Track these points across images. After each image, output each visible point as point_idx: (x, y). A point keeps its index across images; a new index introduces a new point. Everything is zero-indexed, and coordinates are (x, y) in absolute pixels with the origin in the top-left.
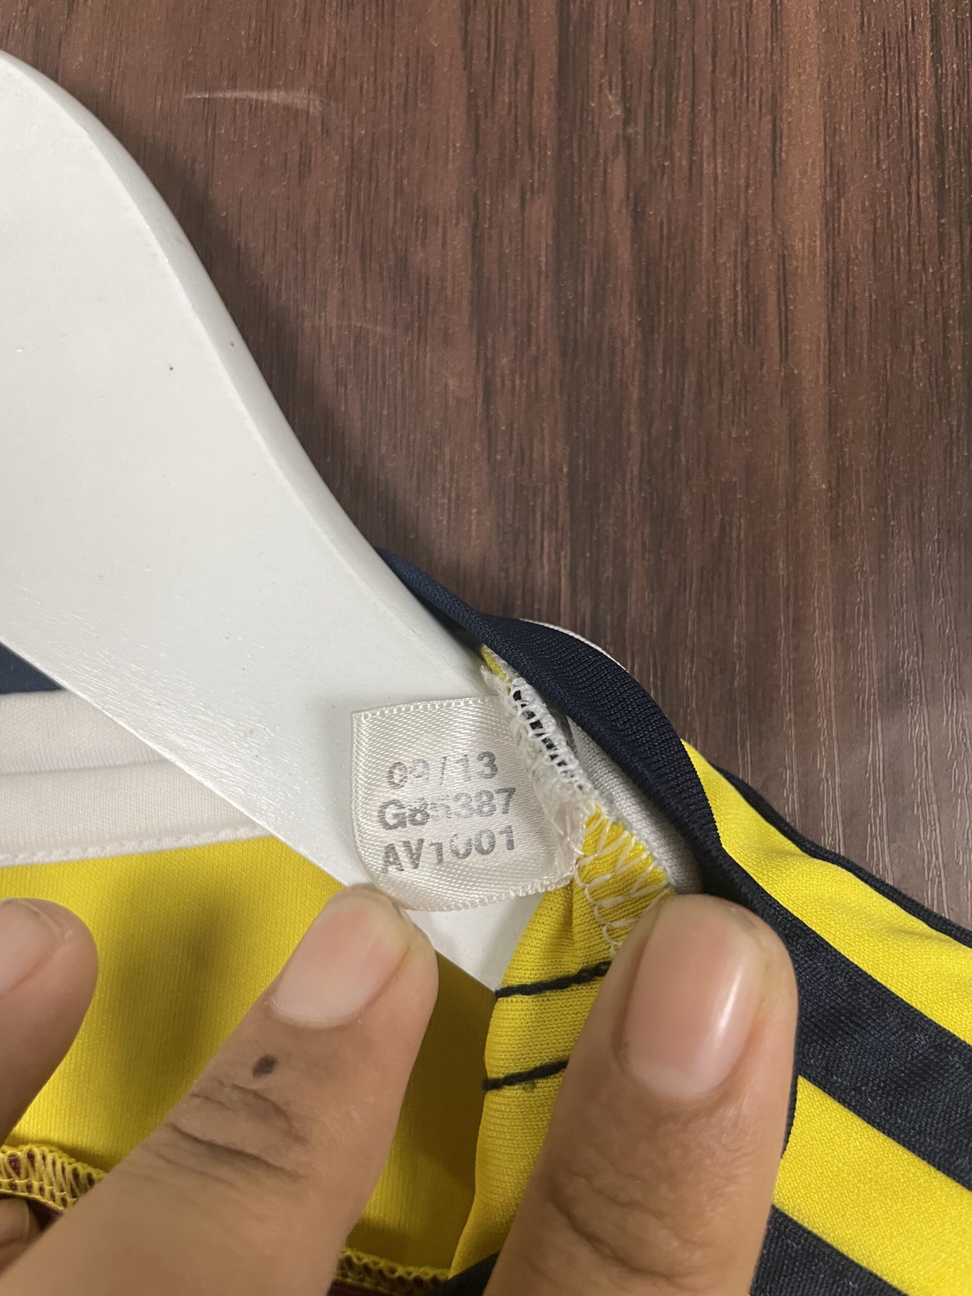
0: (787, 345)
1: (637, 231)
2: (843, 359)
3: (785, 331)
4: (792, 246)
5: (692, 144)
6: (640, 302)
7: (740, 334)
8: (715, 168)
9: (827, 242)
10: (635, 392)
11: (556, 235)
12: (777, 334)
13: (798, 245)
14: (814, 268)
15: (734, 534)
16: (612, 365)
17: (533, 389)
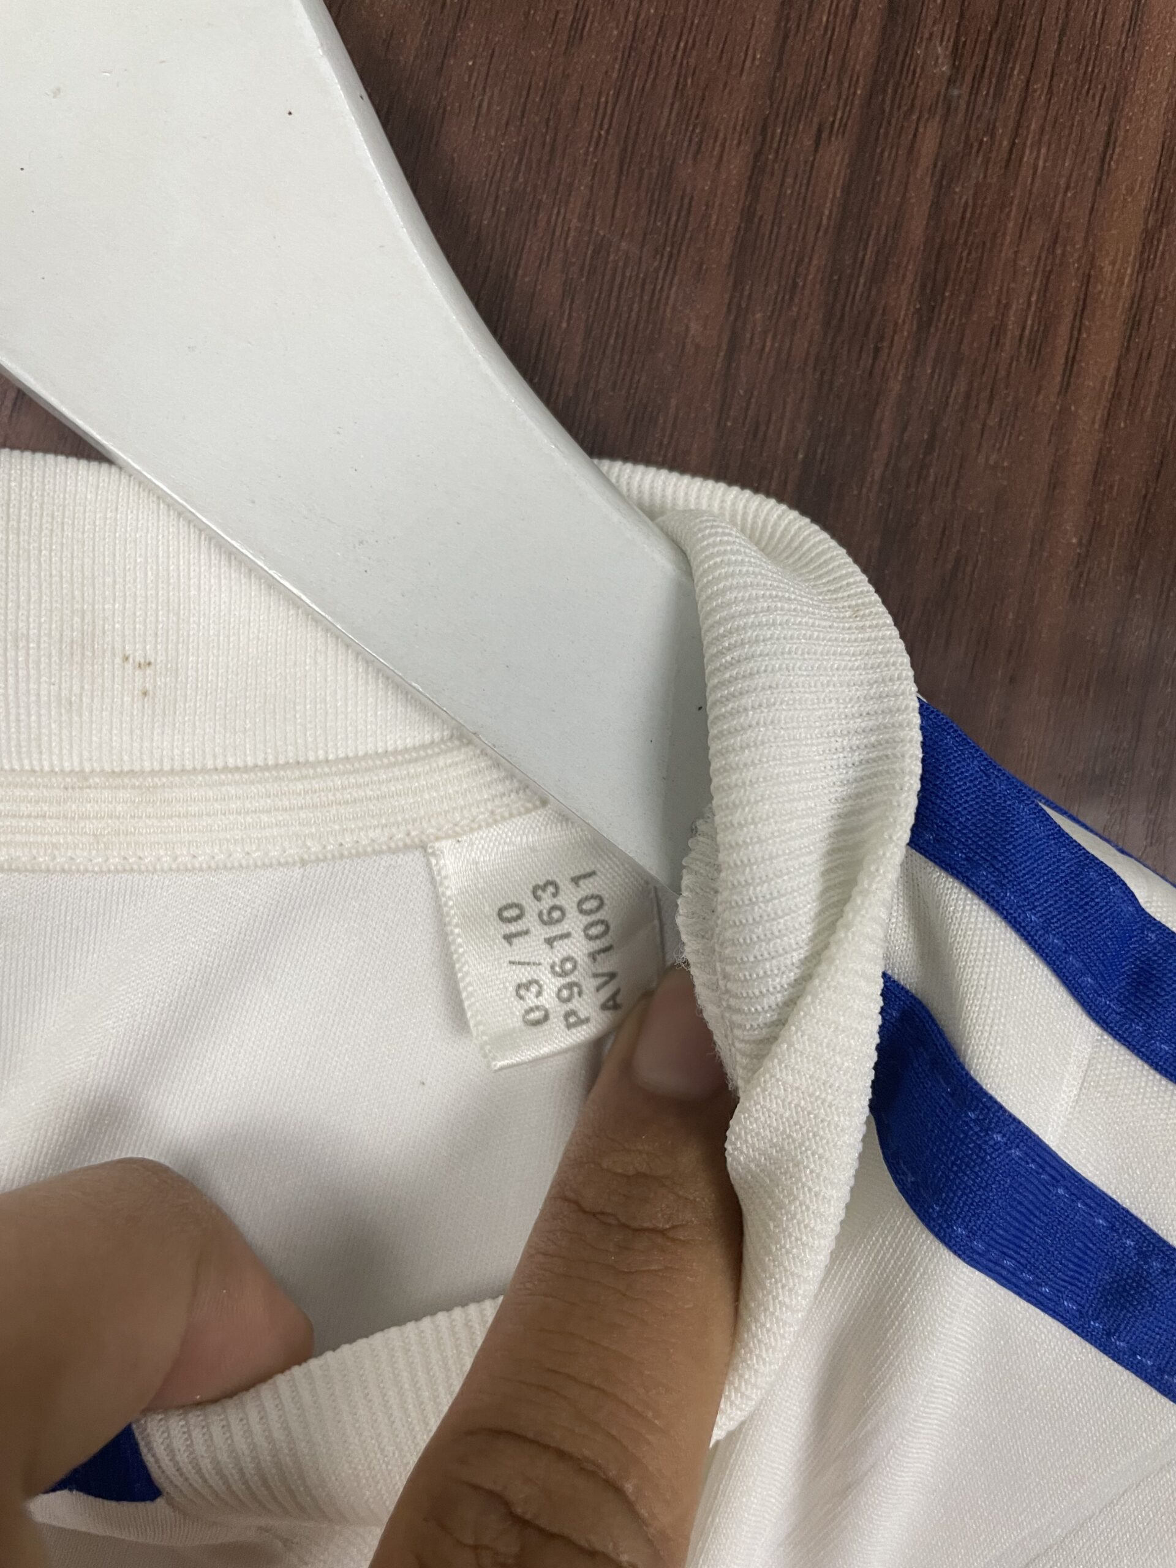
0: (1070, 376)
1: (936, 207)
2: (1125, 408)
3: (1071, 361)
4: (1102, 268)
5: (1018, 125)
6: (923, 287)
7: (1024, 351)
8: (1037, 158)
9: (1138, 273)
10: (895, 387)
11: (847, 190)
12: (1063, 361)
13: (1108, 268)
14: (1119, 298)
15: (969, 569)
16: (877, 350)
17: (784, 356)
